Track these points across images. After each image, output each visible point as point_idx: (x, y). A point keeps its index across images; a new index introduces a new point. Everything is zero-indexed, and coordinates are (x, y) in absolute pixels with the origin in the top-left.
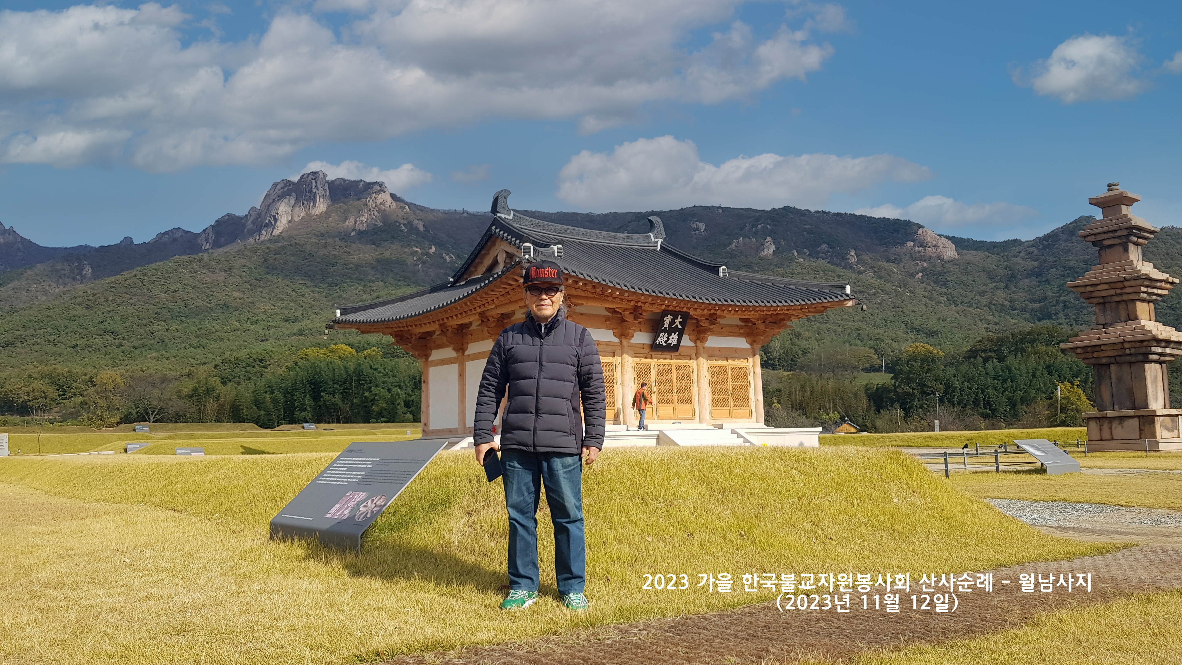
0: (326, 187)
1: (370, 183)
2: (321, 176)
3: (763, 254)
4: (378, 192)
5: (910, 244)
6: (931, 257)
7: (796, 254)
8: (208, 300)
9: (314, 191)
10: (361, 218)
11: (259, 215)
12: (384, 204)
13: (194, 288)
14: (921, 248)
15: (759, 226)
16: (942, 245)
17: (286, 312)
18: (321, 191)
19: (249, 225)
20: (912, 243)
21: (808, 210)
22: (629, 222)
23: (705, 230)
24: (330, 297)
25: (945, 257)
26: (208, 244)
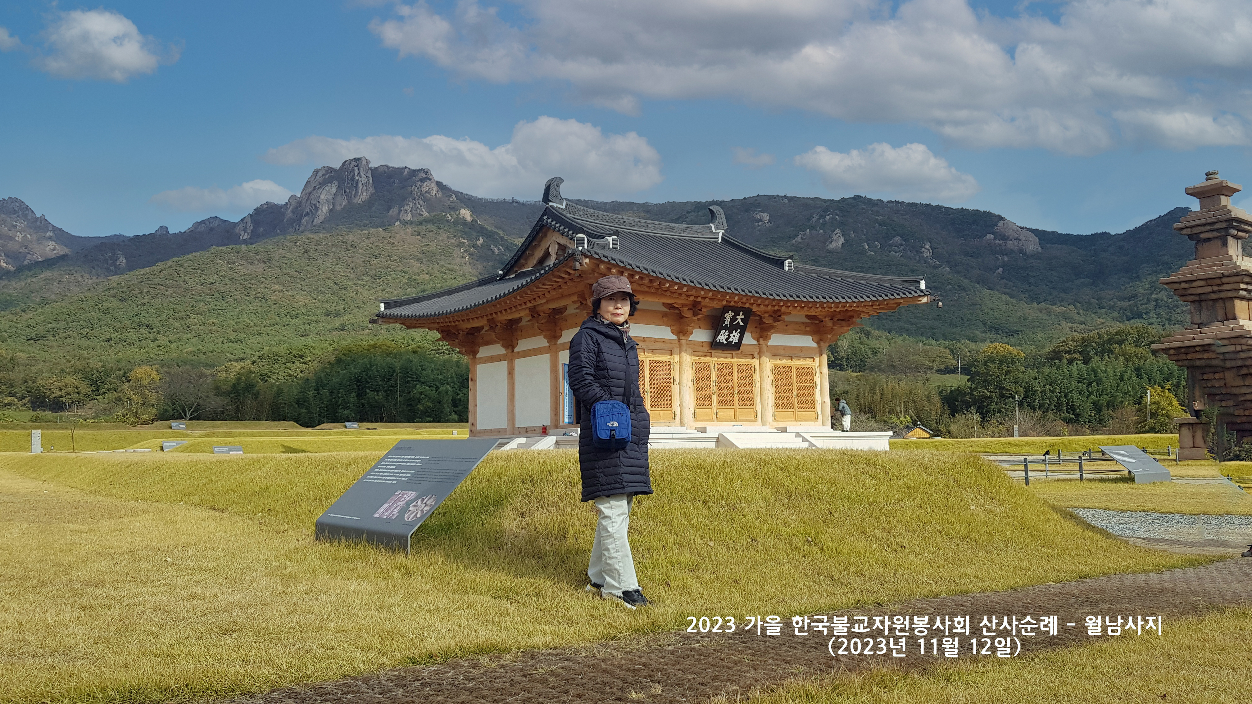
0: (370, 175)
1: (415, 171)
2: (364, 162)
3: (831, 247)
4: (423, 180)
5: (990, 237)
6: (1012, 251)
7: (867, 247)
8: (246, 293)
9: (357, 178)
10: (406, 208)
11: (300, 203)
12: (429, 193)
13: (232, 280)
14: (1001, 242)
15: (828, 217)
16: (1024, 238)
17: (328, 306)
18: (364, 179)
19: (289, 214)
20: (992, 236)
21: (880, 200)
22: (688, 212)
23: (769, 221)
24: (373, 290)
25: (1028, 250)
26: (246, 234)
